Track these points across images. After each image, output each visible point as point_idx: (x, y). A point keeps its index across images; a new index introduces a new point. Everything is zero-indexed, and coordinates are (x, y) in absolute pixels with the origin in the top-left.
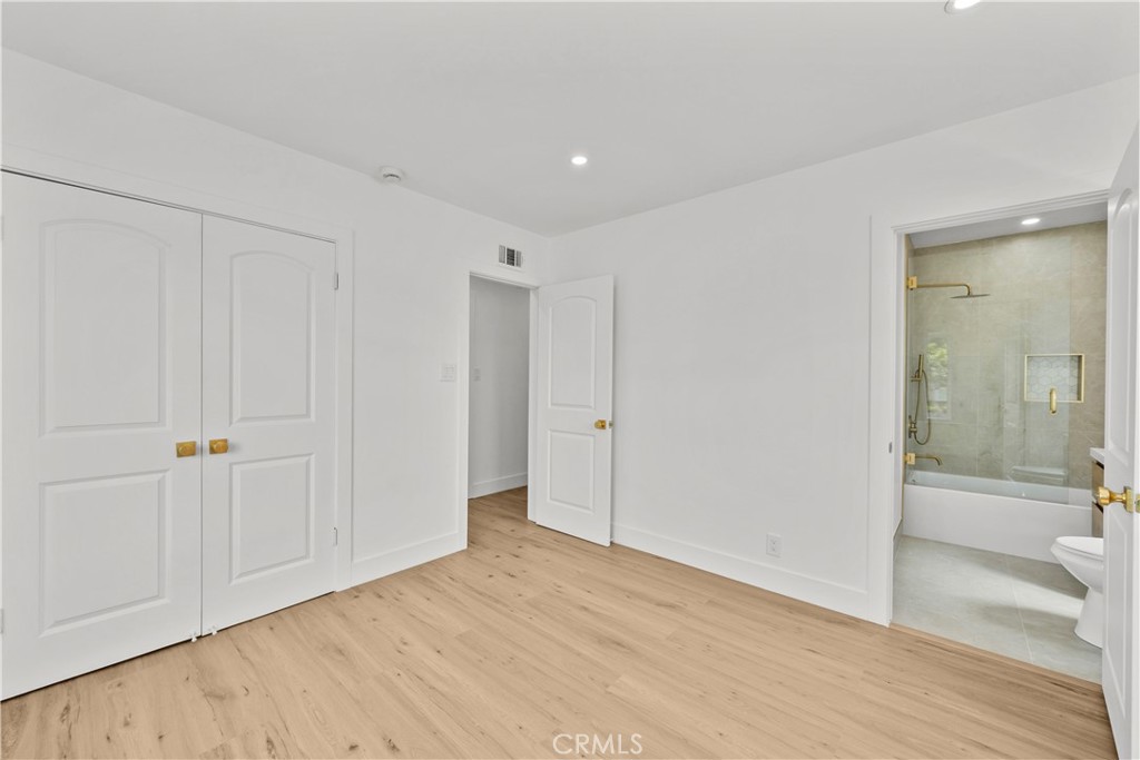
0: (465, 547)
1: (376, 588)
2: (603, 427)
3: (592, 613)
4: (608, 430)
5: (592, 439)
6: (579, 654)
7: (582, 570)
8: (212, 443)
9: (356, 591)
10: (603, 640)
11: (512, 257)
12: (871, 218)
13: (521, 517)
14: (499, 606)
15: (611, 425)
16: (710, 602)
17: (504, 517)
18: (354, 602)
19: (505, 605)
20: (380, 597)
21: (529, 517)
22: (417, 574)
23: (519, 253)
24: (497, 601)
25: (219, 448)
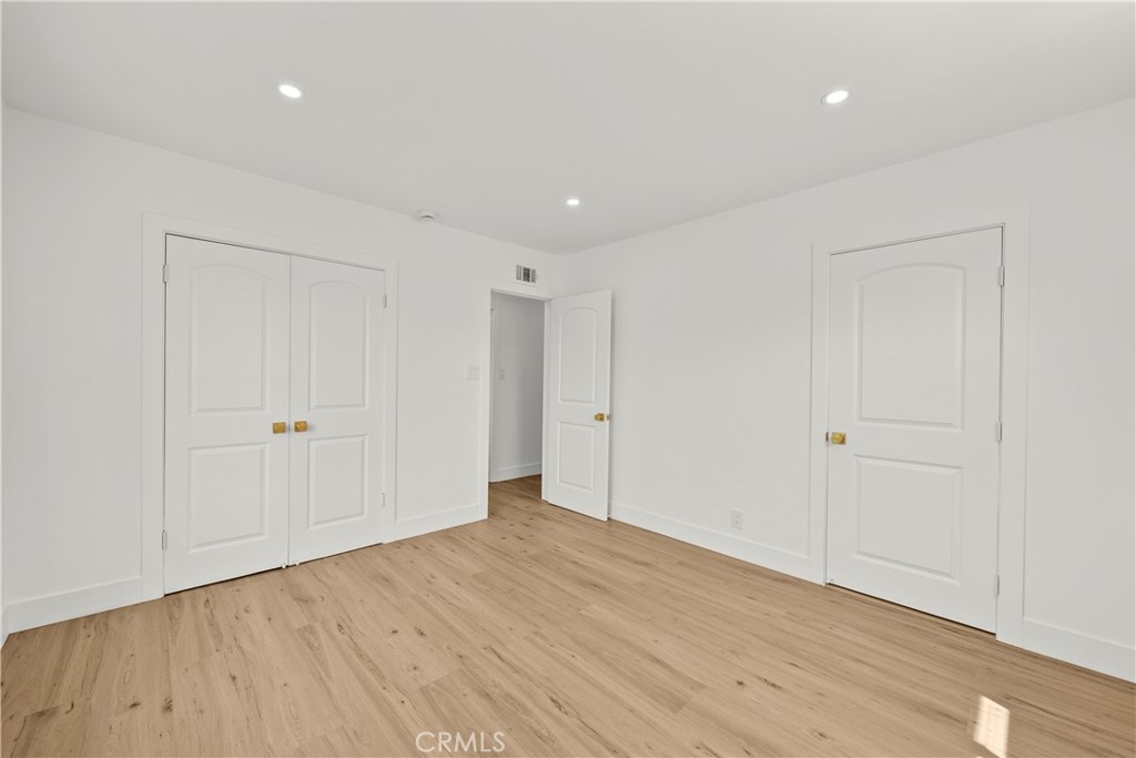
0: (486, 517)
1: (414, 543)
2: (602, 419)
3: (581, 566)
4: (607, 422)
5: (592, 430)
6: (563, 591)
7: (579, 537)
8: (296, 424)
9: (399, 544)
10: (583, 583)
11: (527, 275)
12: (812, 245)
13: (537, 498)
14: (508, 558)
15: (609, 418)
16: (680, 563)
17: (522, 497)
18: (397, 550)
19: (511, 557)
20: (416, 548)
21: (543, 498)
22: (447, 535)
23: (534, 271)
24: (506, 555)
25: (301, 427)
